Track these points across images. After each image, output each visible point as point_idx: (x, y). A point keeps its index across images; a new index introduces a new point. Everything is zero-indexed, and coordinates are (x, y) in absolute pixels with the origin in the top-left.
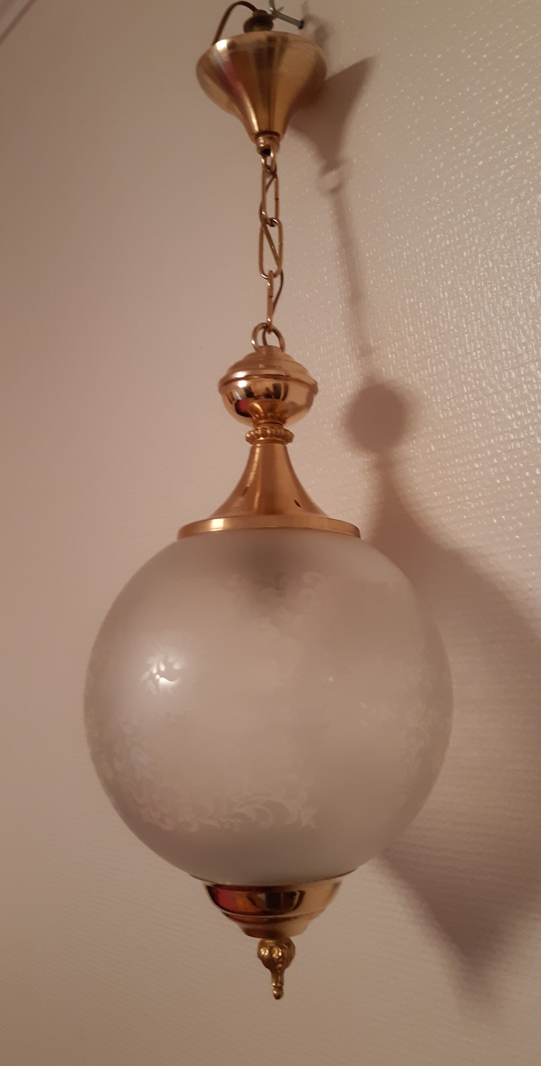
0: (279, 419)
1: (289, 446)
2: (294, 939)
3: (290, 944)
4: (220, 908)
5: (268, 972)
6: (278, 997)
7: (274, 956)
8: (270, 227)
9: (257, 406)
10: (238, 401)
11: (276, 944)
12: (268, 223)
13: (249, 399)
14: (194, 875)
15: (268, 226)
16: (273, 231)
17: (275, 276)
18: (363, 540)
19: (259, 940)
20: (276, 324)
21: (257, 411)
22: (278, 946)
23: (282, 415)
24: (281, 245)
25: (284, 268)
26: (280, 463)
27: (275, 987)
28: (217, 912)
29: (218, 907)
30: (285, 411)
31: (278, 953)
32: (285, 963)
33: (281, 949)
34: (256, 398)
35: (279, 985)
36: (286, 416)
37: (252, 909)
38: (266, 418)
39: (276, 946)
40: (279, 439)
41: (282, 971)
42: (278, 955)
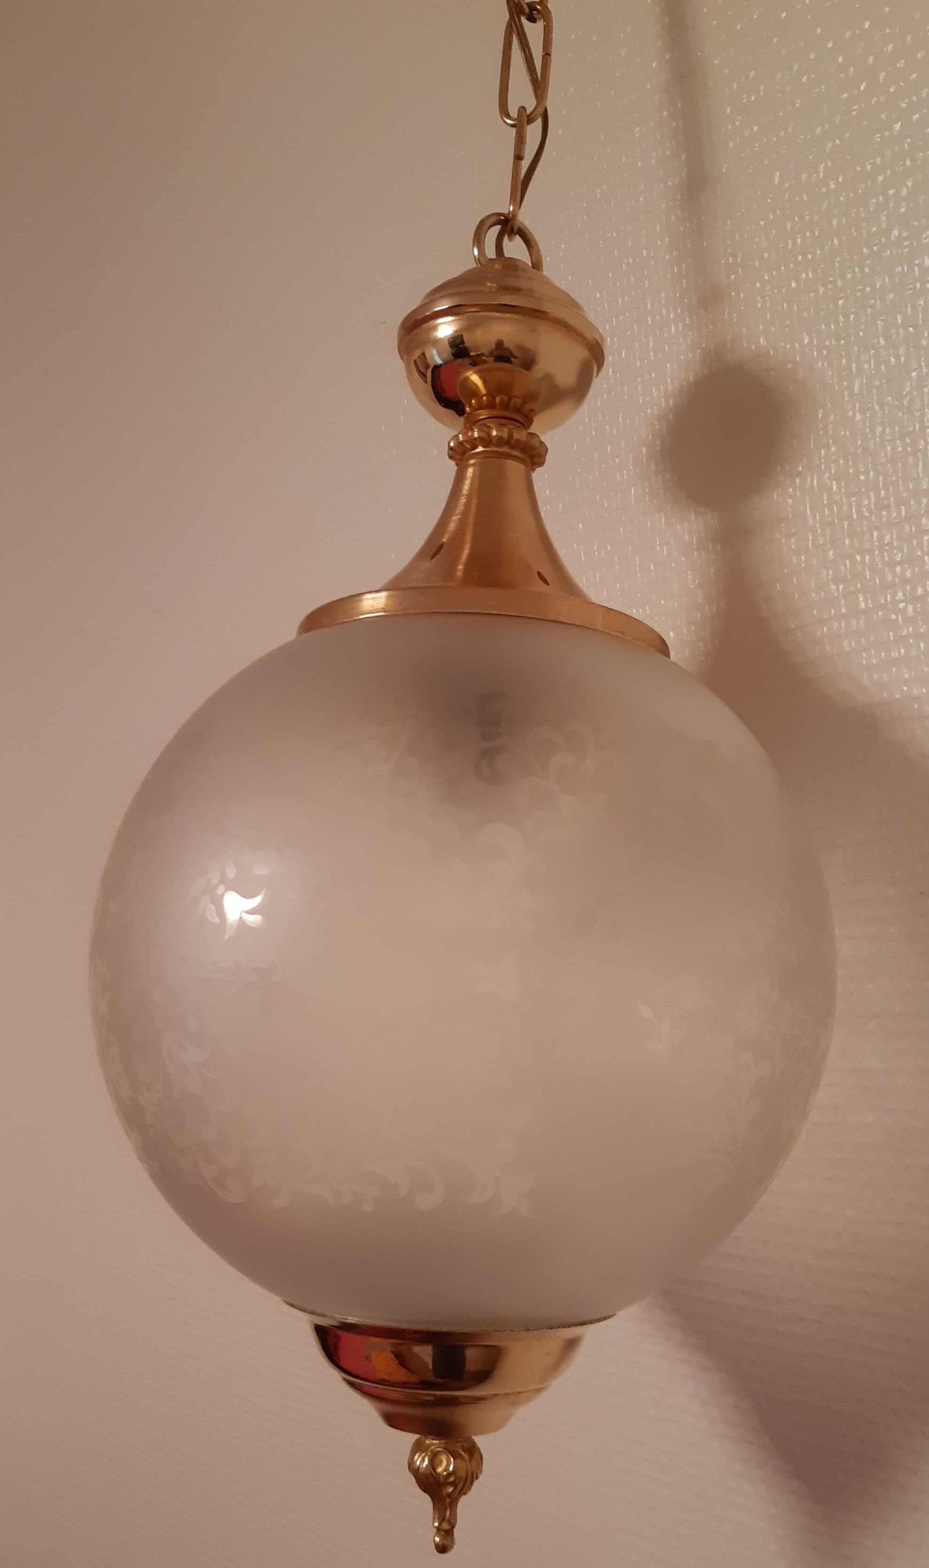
0: (518, 411)
1: (538, 475)
2: (480, 1440)
3: (473, 1451)
4: (338, 1370)
5: (427, 1498)
6: (442, 1549)
7: (440, 1470)
8: (526, 21)
9: (475, 378)
10: (436, 368)
11: (445, 1449)
12: (524, 14)
13: (459, 361)
14: (292, 1302)
15: (523, 20)
16: (534, 31)
17: (530, 120)
18: (673, 663)
19: (413, 1438)
20: (525, 218)
21: (473, 392)
22: (449, 1452)
23: (524, 403)
24: (547, 55)
25: (551, 103)
26: (515, 501)
27: (438, 1529)
28: (335, 1376)
29: (336, 1368)
30: (531, 397)
31: (446, 1465)
32: (459, 1487)
33: (453, 1457)
34: (475, 362)
35: (445, 1526)
36: (535, 406)
37: (400, 1375)
38: (491, 406)
39: (444, 1451)
40: (515, 453)
41: (453, 1501)
42: (447, 1469)
